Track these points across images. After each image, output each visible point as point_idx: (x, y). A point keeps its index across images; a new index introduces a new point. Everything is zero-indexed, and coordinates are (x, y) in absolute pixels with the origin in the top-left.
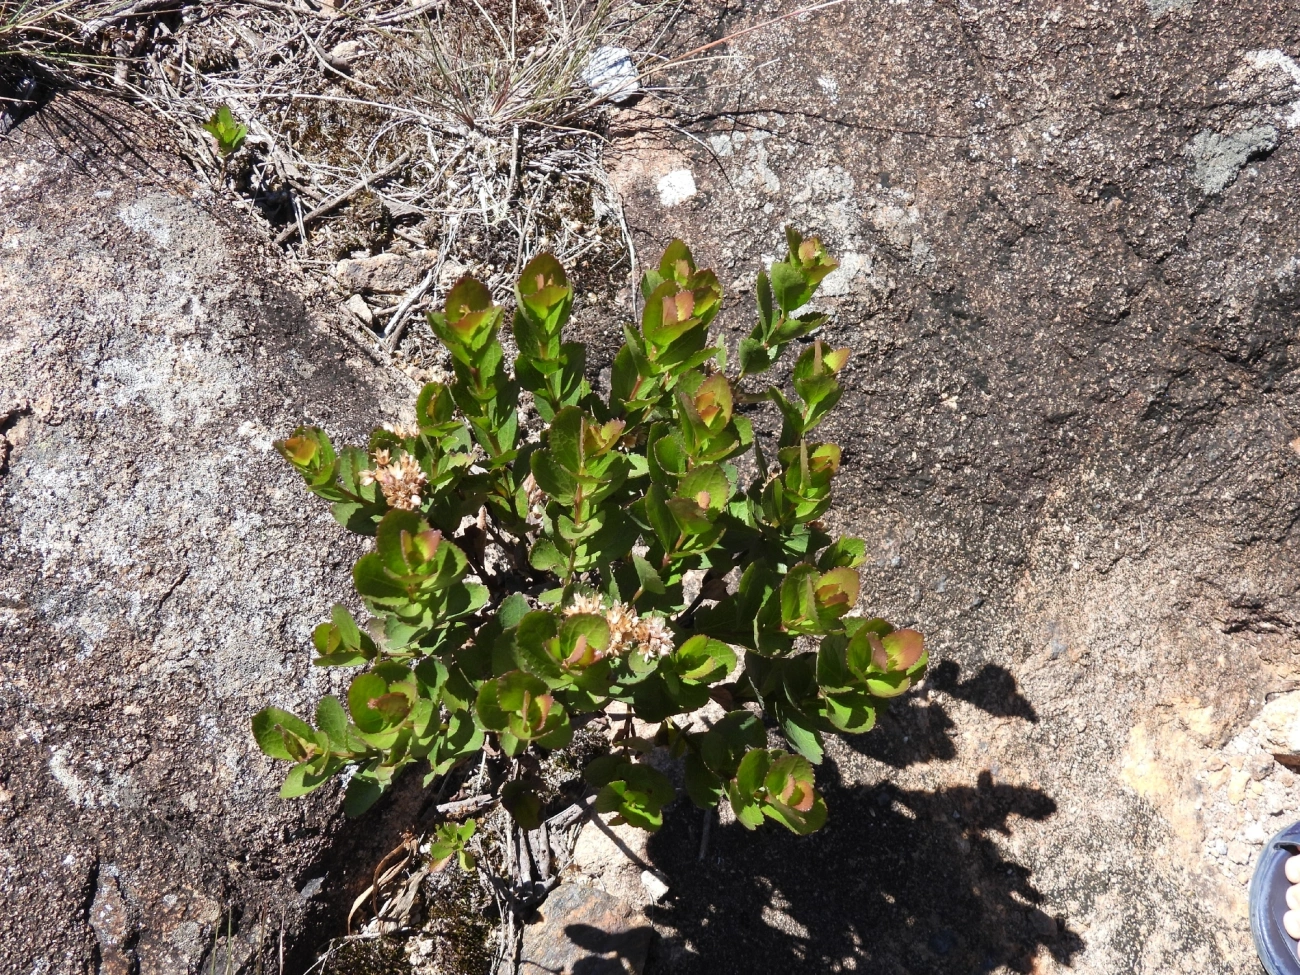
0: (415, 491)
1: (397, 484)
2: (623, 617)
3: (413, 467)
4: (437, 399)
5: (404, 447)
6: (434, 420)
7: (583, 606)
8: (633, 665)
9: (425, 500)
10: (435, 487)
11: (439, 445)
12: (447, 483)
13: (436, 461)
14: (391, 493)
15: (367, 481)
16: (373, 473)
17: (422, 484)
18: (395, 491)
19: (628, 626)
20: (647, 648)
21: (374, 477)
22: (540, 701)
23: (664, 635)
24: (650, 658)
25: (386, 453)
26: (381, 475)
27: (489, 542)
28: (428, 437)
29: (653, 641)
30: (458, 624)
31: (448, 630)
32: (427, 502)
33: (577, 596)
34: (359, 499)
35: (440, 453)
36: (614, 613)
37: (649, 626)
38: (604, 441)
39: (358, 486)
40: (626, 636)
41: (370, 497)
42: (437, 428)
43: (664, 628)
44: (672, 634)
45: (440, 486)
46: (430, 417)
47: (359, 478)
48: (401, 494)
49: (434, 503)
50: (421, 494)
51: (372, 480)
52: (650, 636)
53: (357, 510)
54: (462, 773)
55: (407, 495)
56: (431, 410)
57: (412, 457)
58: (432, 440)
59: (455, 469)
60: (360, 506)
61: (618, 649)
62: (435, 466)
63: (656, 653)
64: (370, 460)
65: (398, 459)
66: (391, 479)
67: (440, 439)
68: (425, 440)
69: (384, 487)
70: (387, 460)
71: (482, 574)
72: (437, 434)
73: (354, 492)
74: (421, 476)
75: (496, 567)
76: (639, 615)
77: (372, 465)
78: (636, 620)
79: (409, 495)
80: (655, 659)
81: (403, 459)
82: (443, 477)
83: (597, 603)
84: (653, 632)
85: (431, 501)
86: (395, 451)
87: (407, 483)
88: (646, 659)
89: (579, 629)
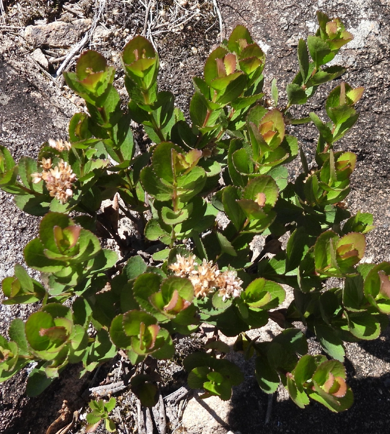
0: (68, 186)
1: (56, 182)
2: (209, 271)
3: (67, 170)
4: (82, 123)
5: (62, 157)
6: (80, 137)
7: (182, 263)
8: (215, 303)
9: (75, 192)
10: (83, 183)
11: (84, 154)
12: (90, 179)
13: (83, 165)
14: (52, 188)
15: (36, 180)
16: (41, 175)
17: (73, 181)
18: (55, 186)
19: (212, 277)
20: (224, 292)
21: (41, 177)
22: (151, 329)
23: (236, 283)
24: (226, 298)
25: (49, 161)
26: (46, 176)
27: (121, 216)
28: (77, 149)
29: (228, 287)
30: (99, 275)
31: (93, 278)
32: (77, 193)
33: (178, 256)
34: (32, 192)
35: (85, 160)
36: (203, 268)
37: (225, 277)
38: (188, 164)
39: (31, 184)
40: (211, 283)
41: (40, 190)
42: (82, 143)
43: (236, 278)
44: (241, 282)
45: (86, 182)
46: (77, 136)
47: (32, 178)
48: (59, 189)
49: (82, 194)
50: (72, 188)
51: (40, 179)
52: (226, 284)
53: (31, 200)
54: (108, 366)
55: (63, 189)
56: (78, 131)
57: (66, 164)
58: (80, 151)
59: (95, 170)
60: (33, 196)
61: (206, 292)
62: (82, 168)
63: (231, 295)
64: (38, 166)
65: (57, 165)
66: (52, 179)
67: (85, 151)
68: (75, 152)
69: (48, 183)
70: (50, 166)
71: (117, 238)
72: (83, 147)
73: (28, 187)
74: (72, 176)
75: (126, 233)
76: (220, 268)
77: (40, 170)
78: (218, 272)
79: (65, 189)
80: (230, 299)
81: (60, 165)
82: (87, 176)
83: (192, 261)
84: (228, 282)
85: (80, 192)
86: (55, 159)
87: (63, 181)
88: (224, 299)
89: (175, 286)
